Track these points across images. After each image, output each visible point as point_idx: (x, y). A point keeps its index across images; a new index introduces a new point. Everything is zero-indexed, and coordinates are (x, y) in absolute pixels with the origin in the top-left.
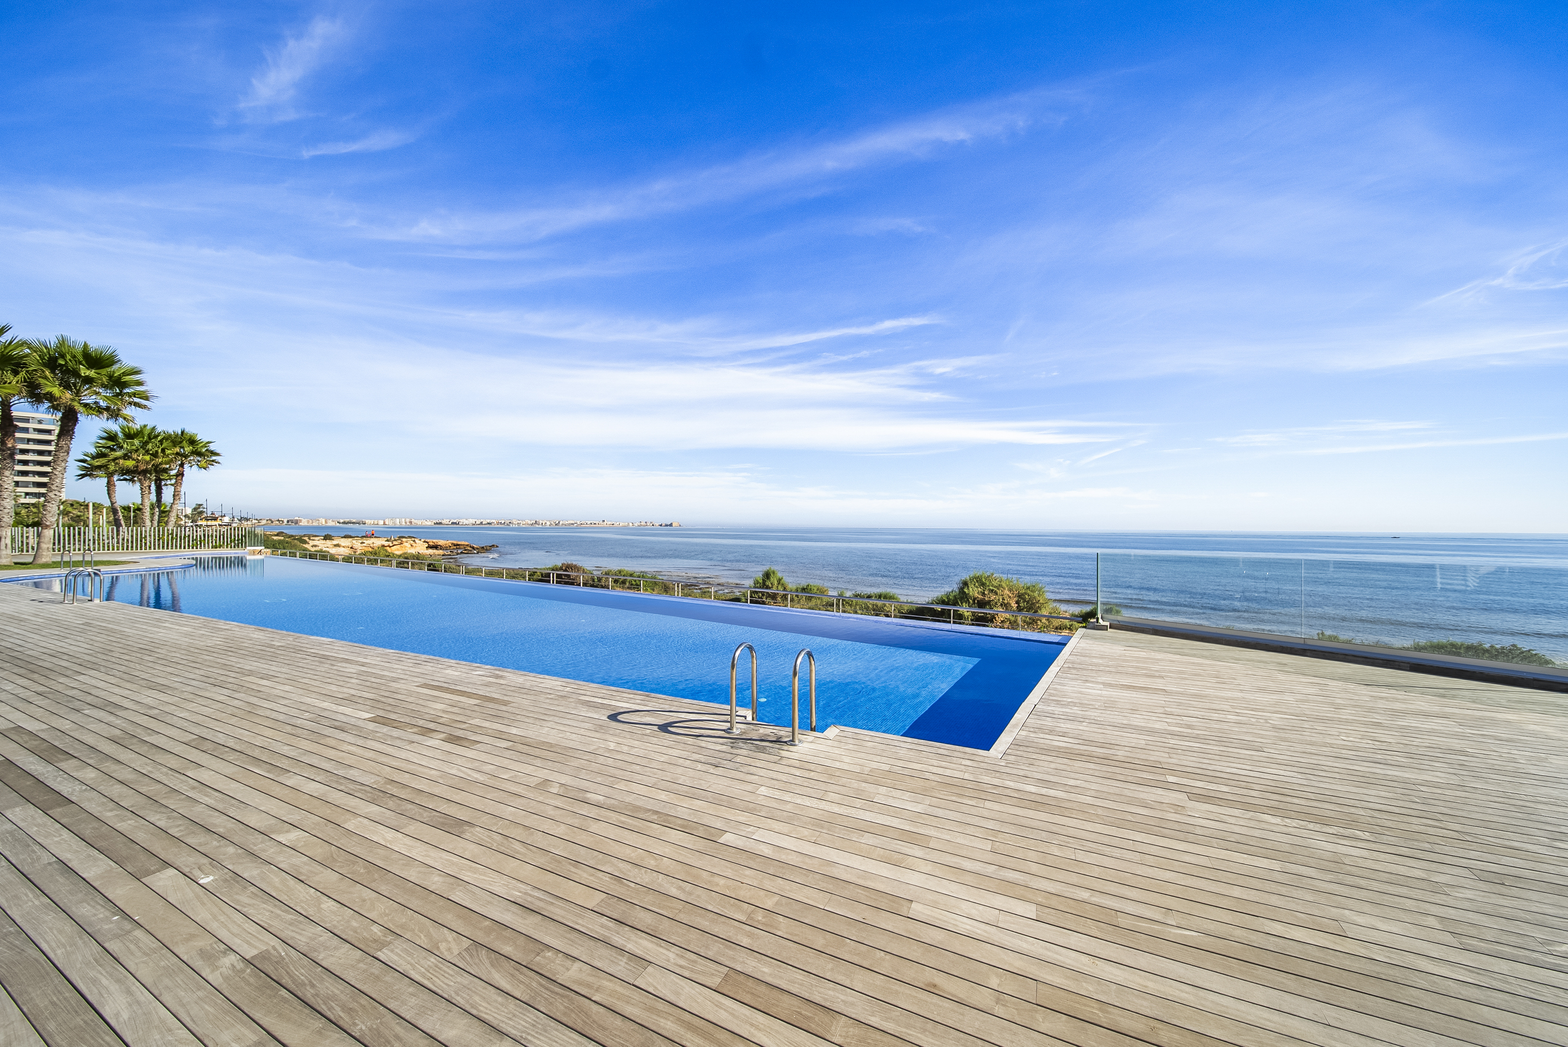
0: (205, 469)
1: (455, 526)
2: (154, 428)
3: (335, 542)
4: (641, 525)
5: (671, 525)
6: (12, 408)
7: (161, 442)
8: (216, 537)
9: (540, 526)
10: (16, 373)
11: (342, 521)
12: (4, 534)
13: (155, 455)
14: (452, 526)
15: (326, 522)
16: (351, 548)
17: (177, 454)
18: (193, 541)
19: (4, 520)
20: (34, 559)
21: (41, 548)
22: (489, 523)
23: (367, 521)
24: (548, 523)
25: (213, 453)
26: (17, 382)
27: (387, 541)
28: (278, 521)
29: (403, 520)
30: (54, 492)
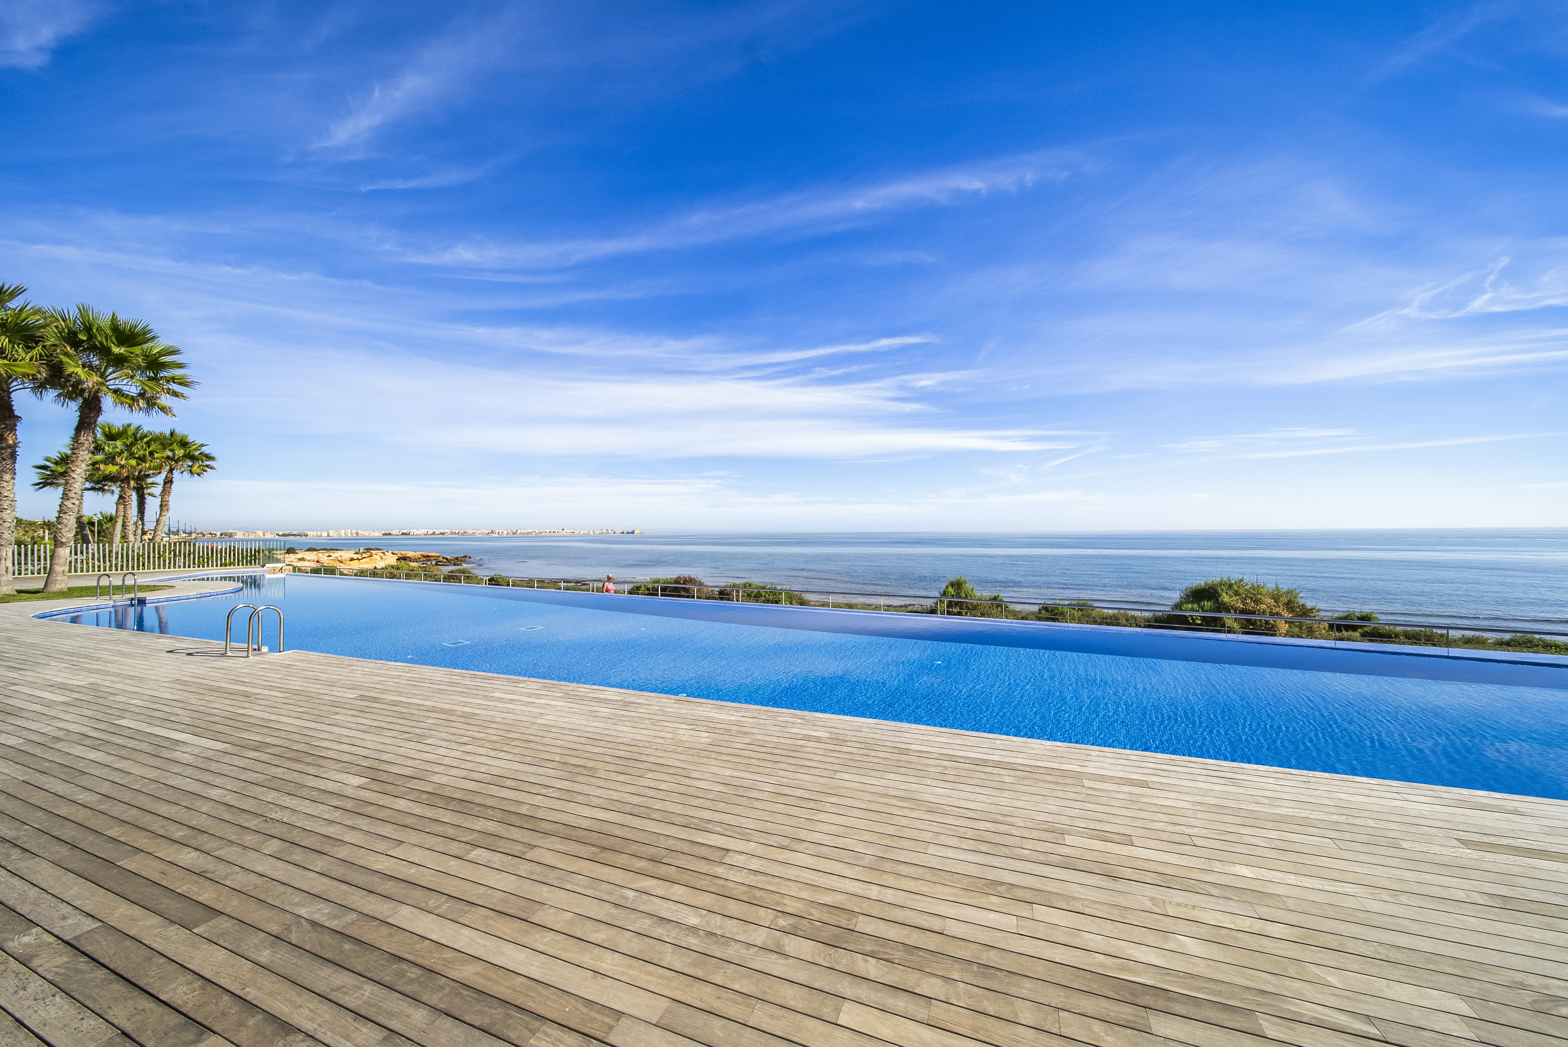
0: (199, 475)
1: (406, 536)
2: (138, 428)
3: (299, 556)
4: (602, 533)
5: (633, 532)
6: (12, 395)
7: (148, 444)
8: (226, 553)
9: (497, 535)
10: (29, 348)
11: (281, 533)
12: (4, 554)
13: (142, 459)
14: (403, 537)
15: (264, 535)
16: (317, 562)
17: (168, 458)
18: (199, 558)
19: (4, 536)
20: (46, 585)
21: (55, 572)
22: (441, 534)
23: (309, 533)
24: (505, 532)
25: (209, 457)
26: (31, 359)
27: (356, 553)
28: (211, 534)
29: (349, 531)
30: (71, 501)
